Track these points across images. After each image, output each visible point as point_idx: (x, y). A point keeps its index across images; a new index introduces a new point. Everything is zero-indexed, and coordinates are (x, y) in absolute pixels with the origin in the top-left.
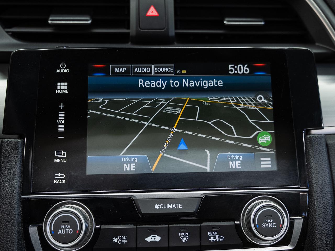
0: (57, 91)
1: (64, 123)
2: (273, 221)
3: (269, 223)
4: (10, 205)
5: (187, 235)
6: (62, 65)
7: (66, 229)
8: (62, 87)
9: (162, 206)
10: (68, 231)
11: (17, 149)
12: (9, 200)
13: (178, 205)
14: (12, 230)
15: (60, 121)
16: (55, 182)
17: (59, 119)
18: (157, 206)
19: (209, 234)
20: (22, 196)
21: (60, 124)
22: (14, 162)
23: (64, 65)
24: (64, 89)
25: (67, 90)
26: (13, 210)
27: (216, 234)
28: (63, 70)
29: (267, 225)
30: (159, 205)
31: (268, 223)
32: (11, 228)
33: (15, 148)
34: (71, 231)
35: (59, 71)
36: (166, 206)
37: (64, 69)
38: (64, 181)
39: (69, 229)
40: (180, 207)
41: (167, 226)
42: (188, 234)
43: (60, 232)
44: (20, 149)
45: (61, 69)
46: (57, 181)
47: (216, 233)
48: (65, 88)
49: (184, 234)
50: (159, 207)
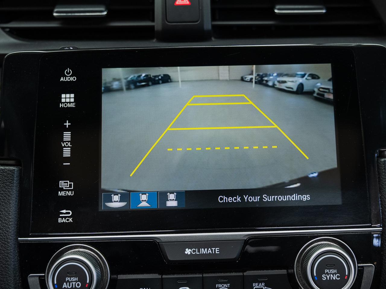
0: (61, 105)
1: (70, 146)
2: (336, 271)
3: (331, 274)
4: (4, 251)
5: (227, 287)
6: (67, 71)
7: (72, 282)
8: (68, 100)
9: (194, 251)
10: (75, 284)
11: (11, 180)
12: (3, 244)
13: (215, 250)
14: (7, 281)
15: (65, 143)
16: (59, 220)
17: (64, 140)
18: (188, 251)
19: (254, 286)
20: (19, 239)
21: (65, 147)
22: (8, 195)
23: (70, 71)
24: (70, 103)
25: (73, 103)
26: (8, 256)
27: (263, 286)
28: (69, 78)
29: (328, 277)
30: (190, 250)
31: (329, 274)
32: (5, 279)
33: (9, 179)
34: (78, 285)
35: (63, 80)
36: (199, 251)
37: (70, 76)
38: (71, 220)
39: (76, 281)
40: (217, 252)
41: (201, 276)
42: (228, 285)
43: (65, 285)
44: (15, 179)
45: (66, 76)
46: (62, 220)
47: (263, 284)
48: (71, 101)
49: (223, 286)
50: (191, 252)
